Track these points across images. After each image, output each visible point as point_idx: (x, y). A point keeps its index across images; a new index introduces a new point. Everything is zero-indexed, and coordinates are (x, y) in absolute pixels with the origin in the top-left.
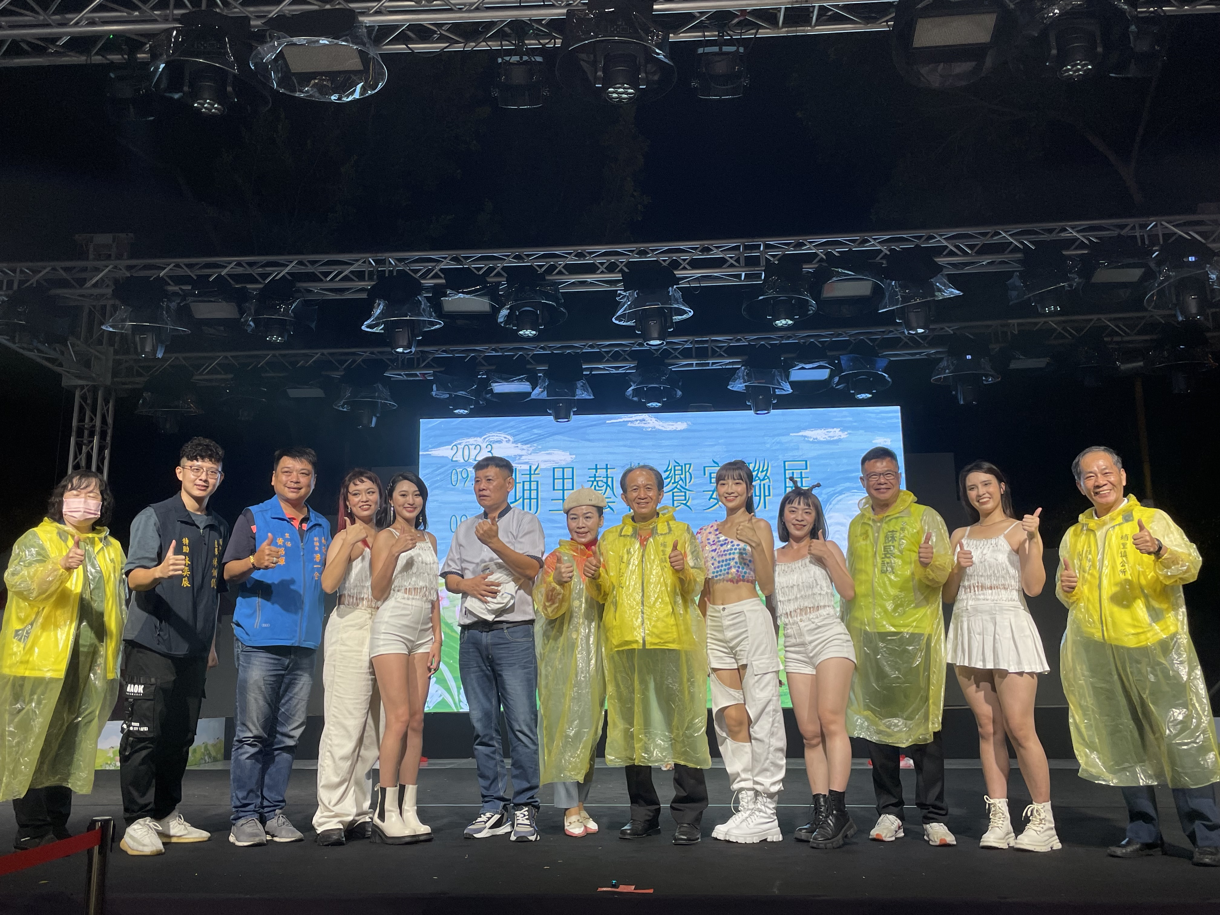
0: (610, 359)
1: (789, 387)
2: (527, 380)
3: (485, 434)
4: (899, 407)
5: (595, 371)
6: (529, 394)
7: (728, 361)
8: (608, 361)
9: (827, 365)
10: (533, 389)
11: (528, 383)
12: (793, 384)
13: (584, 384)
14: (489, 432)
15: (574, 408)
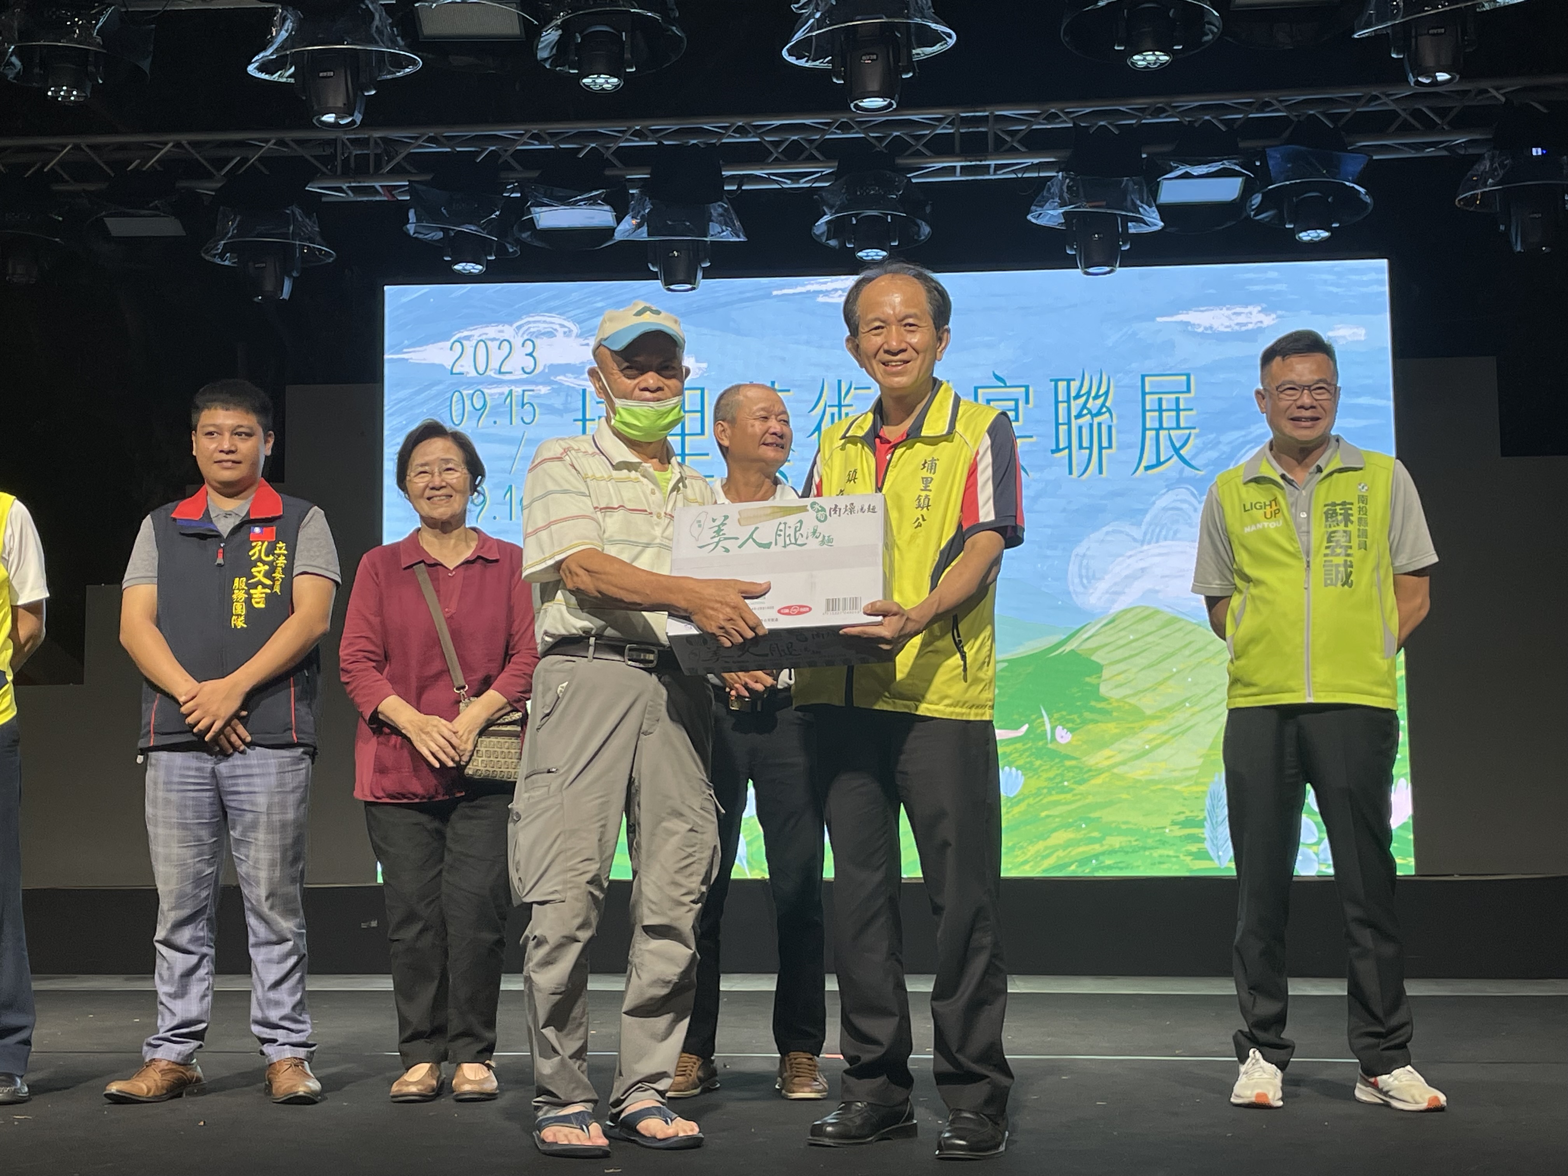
0: (781, 157)
1: (1156, 215)
2: (606, 201)
3: (520, 318)
4: (1385, 261)
5: (748, 183)
6: (611, 231)
7: (1029, 161)
8: (777, 162)
9: (1238, 168)
10: (619, 220)
11: (607, 208)
12: (1165, 211)
13: (726, 210)
14: (528, 314)
15: (704, 261)
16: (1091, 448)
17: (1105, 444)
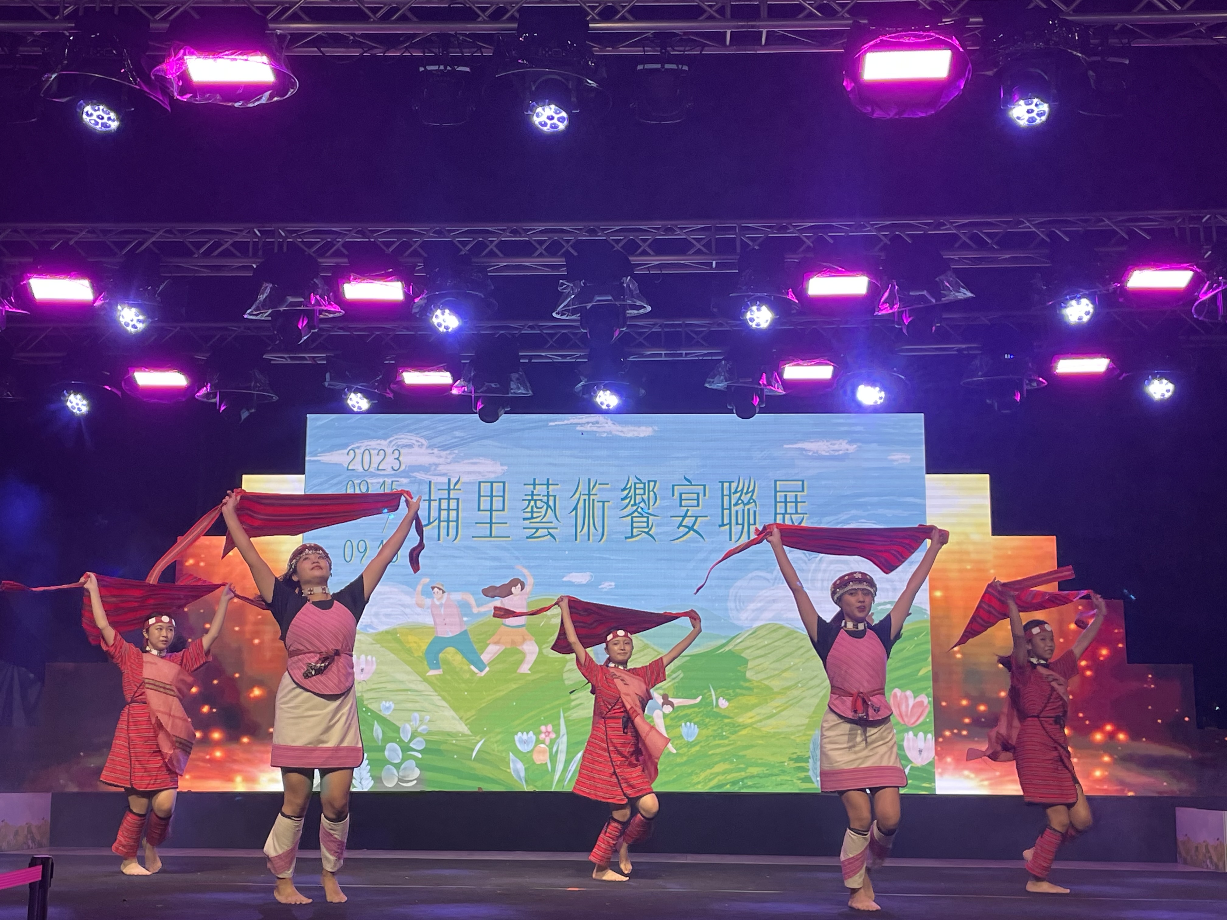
0: (555, 344)
1: (781, 387)
2: (448, 370)
3: (392, 436)
4: (922, 415)
5: (535, 359)
6: (449, 388)
7: (704, 352)
9: (829, 361)
10: (455, 382)
11: (448, 374)
12: (786, 384)
13: (521, 376)
14: (396, 434)
16: (743, 525)
17: (752, 522)
